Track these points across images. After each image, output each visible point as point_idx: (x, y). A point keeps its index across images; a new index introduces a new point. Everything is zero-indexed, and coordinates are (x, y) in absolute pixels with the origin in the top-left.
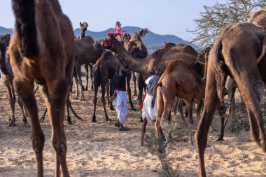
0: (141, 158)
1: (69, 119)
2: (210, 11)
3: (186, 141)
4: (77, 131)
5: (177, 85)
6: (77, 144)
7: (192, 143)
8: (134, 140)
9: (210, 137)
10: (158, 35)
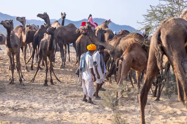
0: (100, 110)
1: (51, 81)
2: (154, 9)
3: (133, 99)
4: (57, 90)
5: (134, 61)
6: (56, 98)
7: (138, 102)
9: (149, 97)
10: (118, 25)
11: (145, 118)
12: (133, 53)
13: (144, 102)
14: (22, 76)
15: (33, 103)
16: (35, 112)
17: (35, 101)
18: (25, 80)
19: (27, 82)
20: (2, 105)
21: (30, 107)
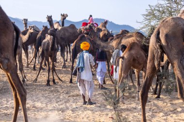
0: (102, 109)
1: (54, 81)
2: (153, 9)
3: (134, 97)
4: (59, 89)
5: (134, 60)
6: (59, 98)
7: (139, 100)
8: (98, 96)
9: (150, 95)
10: (118, 25)
11: (146, 115)
12: (133, 52)
13: (144, 100)
14: (25, 77)
15: (36, 103)
16: (38, 111)
17: (38, 101)
18: (27, 80)
19: (30, 83)
20: (6, 105)
21: (33, 107)
